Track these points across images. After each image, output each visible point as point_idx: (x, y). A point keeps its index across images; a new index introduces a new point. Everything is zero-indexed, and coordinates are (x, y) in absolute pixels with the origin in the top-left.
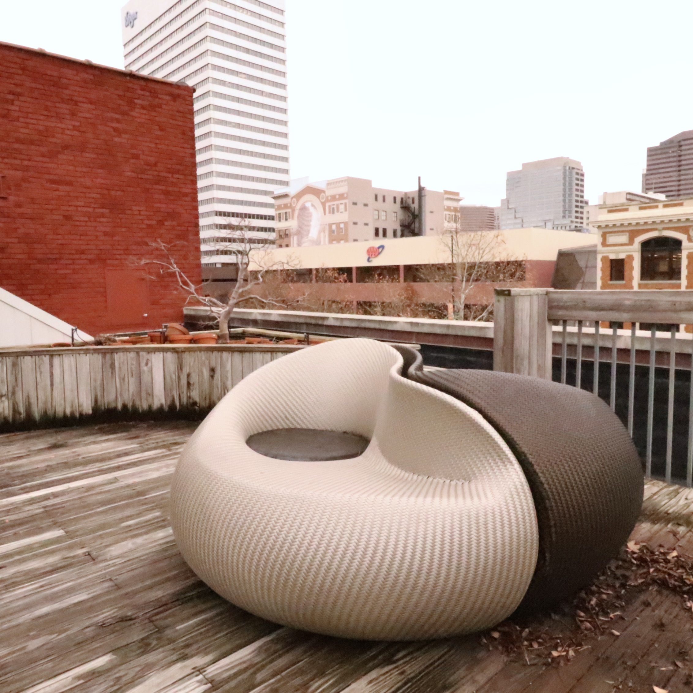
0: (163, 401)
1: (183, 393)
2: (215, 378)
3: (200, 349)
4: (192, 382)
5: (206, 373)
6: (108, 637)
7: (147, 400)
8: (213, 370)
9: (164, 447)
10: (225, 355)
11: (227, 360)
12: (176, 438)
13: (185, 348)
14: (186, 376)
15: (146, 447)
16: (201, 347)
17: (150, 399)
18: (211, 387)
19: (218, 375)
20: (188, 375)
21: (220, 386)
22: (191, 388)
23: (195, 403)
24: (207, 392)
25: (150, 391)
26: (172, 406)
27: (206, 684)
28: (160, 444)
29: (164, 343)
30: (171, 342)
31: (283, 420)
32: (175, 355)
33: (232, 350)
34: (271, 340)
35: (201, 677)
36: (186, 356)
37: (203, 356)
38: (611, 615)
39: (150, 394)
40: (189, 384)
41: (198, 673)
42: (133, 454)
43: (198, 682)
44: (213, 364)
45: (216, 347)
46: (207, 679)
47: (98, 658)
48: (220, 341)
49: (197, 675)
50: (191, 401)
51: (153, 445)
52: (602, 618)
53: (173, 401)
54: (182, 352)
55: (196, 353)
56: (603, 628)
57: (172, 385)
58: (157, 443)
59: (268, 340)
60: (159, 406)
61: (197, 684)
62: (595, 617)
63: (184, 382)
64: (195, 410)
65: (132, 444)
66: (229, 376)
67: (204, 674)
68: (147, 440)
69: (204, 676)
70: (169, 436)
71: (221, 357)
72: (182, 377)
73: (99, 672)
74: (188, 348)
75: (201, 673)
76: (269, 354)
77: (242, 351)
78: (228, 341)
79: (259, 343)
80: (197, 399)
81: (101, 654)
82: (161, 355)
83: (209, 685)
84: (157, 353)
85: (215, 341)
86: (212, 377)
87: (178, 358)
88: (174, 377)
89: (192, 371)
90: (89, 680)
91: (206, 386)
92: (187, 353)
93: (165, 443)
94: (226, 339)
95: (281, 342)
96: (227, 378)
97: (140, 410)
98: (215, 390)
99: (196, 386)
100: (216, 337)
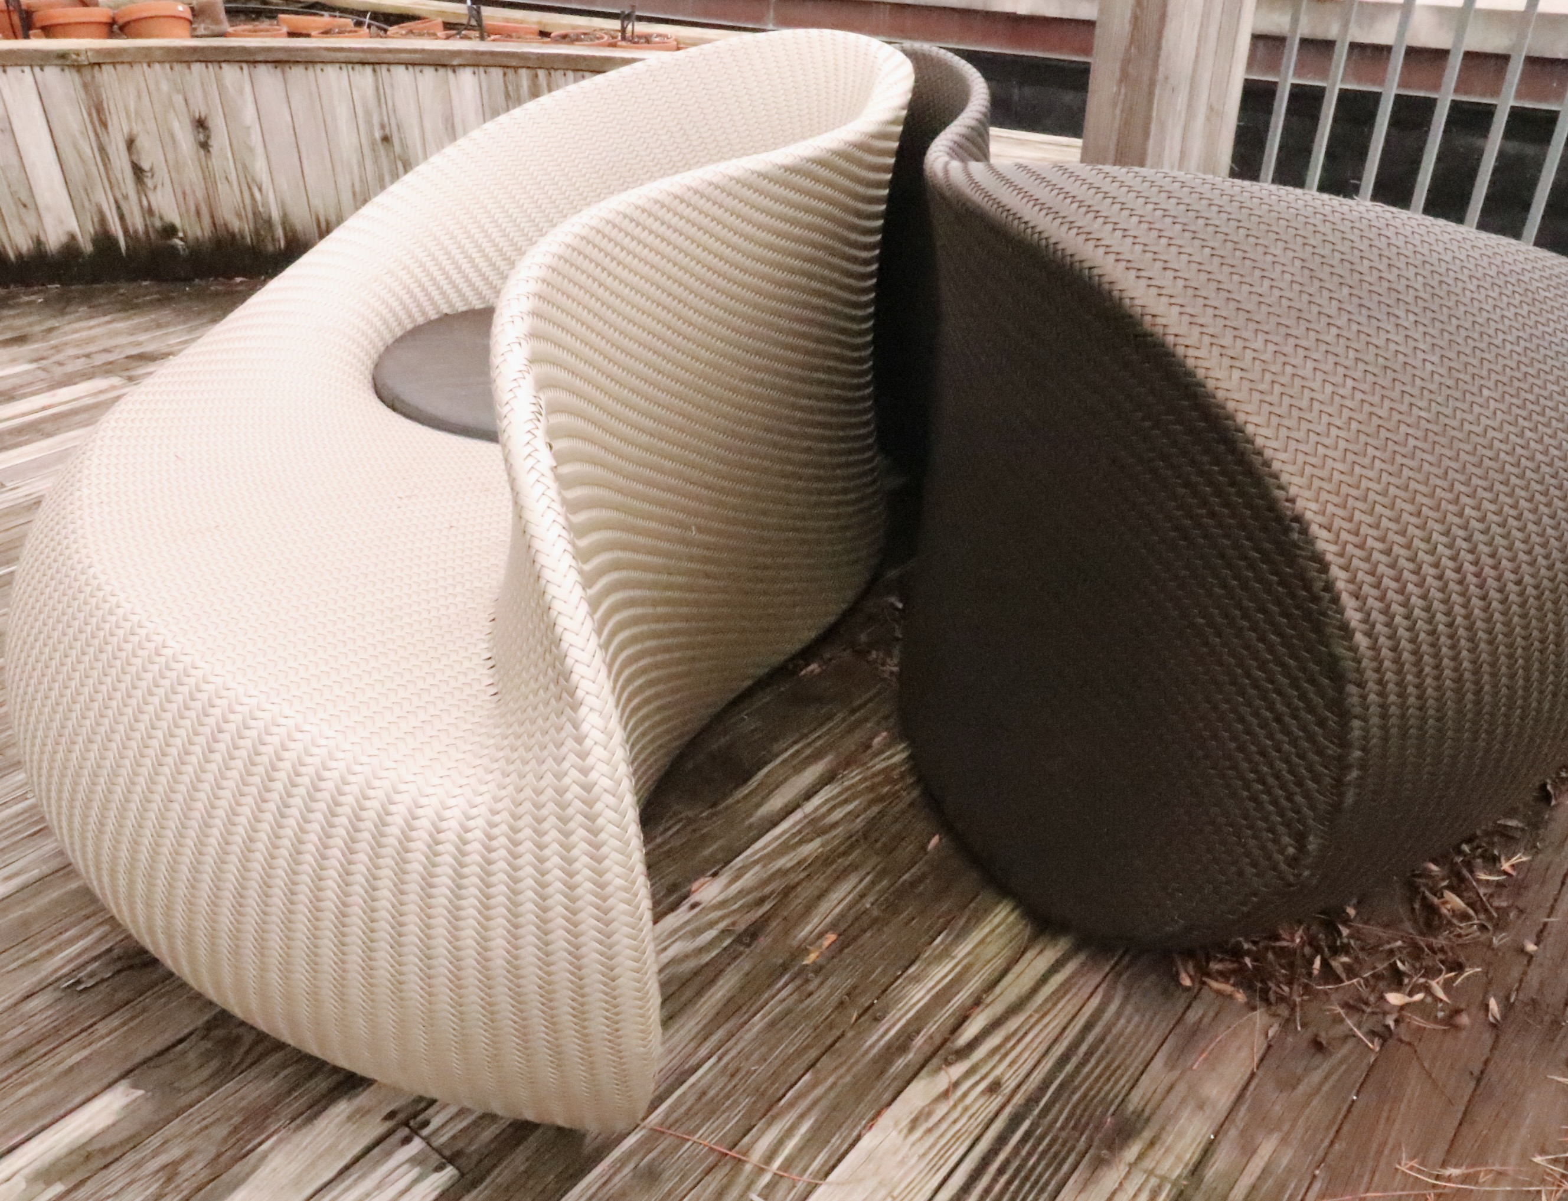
0: (73, 226)
1: (126, 197)
2: (214, 150)
3: (149, 57)
4: (146, 166)
5: (185, 138)
6: (102, 1028)
7: (22, 222)
8: (201, 124)
9: (108, 369)
10: (230, 73)
11: (241, 92)
12: (143, 337)
13: (98, 52)
14: (123, 147)
15: (58, 371)
16: (149, 50)
17: (31, 219)
18: (208, 177)
19: (219, 140)
20: (130, 143)
21: (233, 177)
22: (149, 183)
23: (170, 230)
24: (200, 194)
25: (24, 196)
26: (104, 240)
27: (439, 1168)
28: (100, 360)
29: (27, 37)
30: (48, 31)
32: (71, 78)
33: (248, 59)
34: (359, 24)
35: (417, 1145)
36: (107, 76)
37: (160, 76)
38: (1506, 866)
39: (27, 203)
40: (138, 171)
41: (405, 1132)
42: (24, 396)
43: (414, 1161)
44: (200, 108)
45: (194, 50)
46: (438, 1151)
47: (89, 1100)
48: (201, 29)
49: (407, 1141)
50: (158, 224)
51: (80, 364)
52: (1483, 877)
53: (103, 220)
54: (92, 65)
55: (137, 68)
56: (1497, 909)
57: (88, 175)
58: (88, 356)
59: (348, 22)
60: (64, 239)
61: (415, 1172)
62: (1465, 872)
63: (121, 162)
64: (174, 248)
65: (14, 361)
66: (256, 139)
67: (425, 1132)
68: (57, 349)
69: (427, 1140)
70: (117, 333)
71: (219, 81)
72: (111, 150)
73: (103, 1152)
74: (109, 52)
75: (415, 1132)
76: (368, 69)
77: (281, 61)
78: (226, 27)
79: (327, 33)
80: (174, 217)
81: (95, 1088)
82: (27, 76)
83: (450, 1171)
84: (12, 72)
85: (183, 28)
86: (205, 146)
87: (85, 86)
88: (88, 149)
89: (137, 128)
90: (82, 1182)
91: (192, 174)
92: (107, 69)
93: (111, 357)
94: (217, 21)
95: (392, 30)
96: (251, 150)
97: (12, 256)
98: (222, 187)
99: (162, 173)
100: (188, 15)
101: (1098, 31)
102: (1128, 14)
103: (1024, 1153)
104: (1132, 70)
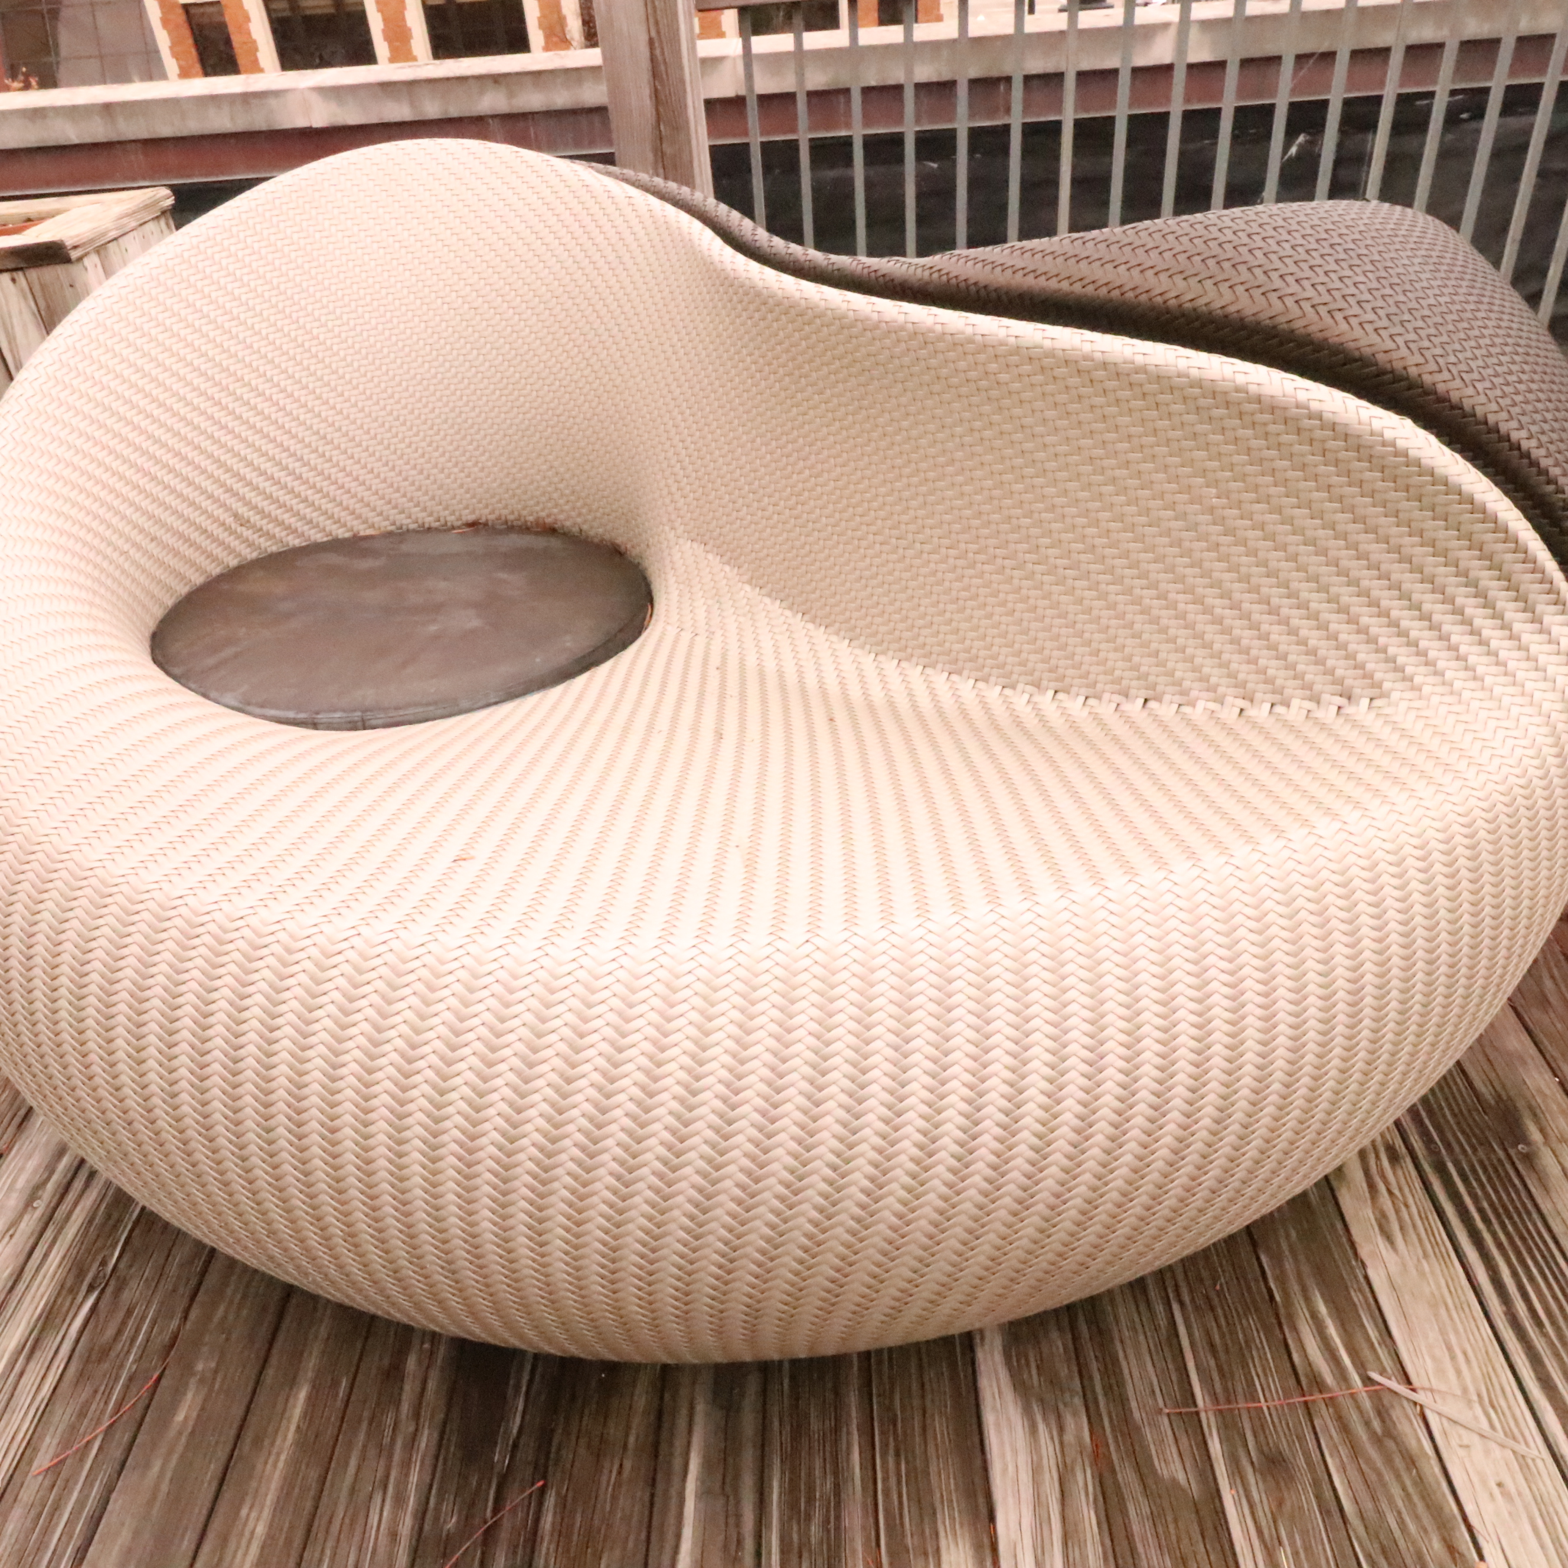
31: (232, 532)
101: (613, 115)
102: (646, 92)
103: (1479, 1192)
104: (668, 149)
